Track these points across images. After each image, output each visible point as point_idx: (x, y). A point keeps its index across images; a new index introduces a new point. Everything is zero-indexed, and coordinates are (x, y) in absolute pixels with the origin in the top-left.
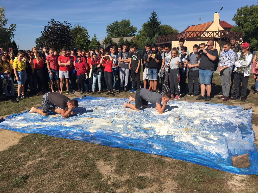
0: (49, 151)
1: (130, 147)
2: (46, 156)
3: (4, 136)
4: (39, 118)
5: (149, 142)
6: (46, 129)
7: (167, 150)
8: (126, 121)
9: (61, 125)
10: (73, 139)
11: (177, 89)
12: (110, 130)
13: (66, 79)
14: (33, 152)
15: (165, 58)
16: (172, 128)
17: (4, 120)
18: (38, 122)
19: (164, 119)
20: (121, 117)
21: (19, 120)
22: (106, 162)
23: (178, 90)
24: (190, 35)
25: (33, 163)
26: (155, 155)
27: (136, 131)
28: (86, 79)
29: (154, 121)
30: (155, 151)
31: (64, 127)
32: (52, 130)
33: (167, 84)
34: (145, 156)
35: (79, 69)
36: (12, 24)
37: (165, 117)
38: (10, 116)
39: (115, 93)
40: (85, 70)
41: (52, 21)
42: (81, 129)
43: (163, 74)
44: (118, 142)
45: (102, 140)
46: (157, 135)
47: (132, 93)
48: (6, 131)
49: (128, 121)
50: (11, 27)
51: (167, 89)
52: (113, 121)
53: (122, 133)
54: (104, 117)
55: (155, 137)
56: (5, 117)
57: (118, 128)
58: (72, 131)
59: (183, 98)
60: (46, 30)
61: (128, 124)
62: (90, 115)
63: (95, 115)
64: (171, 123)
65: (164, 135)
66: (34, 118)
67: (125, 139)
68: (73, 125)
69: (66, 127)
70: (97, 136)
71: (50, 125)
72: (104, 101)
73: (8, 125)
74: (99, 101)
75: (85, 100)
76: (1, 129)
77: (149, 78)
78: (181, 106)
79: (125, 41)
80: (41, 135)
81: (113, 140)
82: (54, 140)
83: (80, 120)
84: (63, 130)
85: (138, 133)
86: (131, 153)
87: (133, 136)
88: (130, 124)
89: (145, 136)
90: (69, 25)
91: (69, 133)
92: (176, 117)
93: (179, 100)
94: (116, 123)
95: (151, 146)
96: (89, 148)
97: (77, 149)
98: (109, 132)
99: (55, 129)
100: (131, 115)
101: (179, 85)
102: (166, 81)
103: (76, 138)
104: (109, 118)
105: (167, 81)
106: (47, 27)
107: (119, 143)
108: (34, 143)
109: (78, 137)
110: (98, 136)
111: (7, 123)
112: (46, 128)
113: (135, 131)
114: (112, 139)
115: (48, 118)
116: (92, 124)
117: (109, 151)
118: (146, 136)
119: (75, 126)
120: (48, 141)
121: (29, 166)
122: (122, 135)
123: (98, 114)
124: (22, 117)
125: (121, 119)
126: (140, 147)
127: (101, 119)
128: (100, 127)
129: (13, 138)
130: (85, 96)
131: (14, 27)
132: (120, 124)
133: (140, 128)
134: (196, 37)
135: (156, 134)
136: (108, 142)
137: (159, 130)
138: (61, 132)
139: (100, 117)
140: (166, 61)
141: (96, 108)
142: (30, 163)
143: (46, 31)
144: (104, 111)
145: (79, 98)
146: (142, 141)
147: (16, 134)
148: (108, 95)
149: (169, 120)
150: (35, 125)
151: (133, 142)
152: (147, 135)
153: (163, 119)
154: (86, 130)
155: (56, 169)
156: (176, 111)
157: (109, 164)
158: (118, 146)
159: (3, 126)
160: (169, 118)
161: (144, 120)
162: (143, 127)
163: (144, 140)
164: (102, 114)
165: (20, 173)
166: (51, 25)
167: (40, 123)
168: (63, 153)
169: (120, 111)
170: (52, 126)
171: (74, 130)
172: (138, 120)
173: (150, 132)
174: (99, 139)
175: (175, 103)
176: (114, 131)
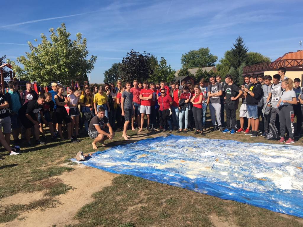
0: (149, 196)
1: (248, 201)
2: (147, 202)
3: (94, 176)
4: (126, 157)
5: (271, 197)
6: (138, 171)
7: (300, 209)
8: (230, 168)
9: (152, 167)
10: (172, 185)
11: (289, 130)
12: (214, 178)
13: (148, 115)
14: (131, 197)
15: (272, 90)
16: (297, 181)
17: (90, 157)
18: (125, 161)
19: (280, 169)
20: (222, 162)
21: (105, 158)
22: (221, 218)
23: (292, 132)
24: (289, 63)
25: (135, 209)
26: (285, 215)
27: (248, 182)
28: (169, 115)
29: (267, 170)
30: (284, 210)
31: (156, 169)
32: (144, 172)
33: (274, 123)
34: (271, 214)
35: (162, 104)
36: (93, 56)
37: (282, 166)
38: (95, 153)
39: (204, 133)
40: (169, 105)
41: (132, 52)
42: (177, 173)
43: (269, 111)
44: (228, 194)
45: (208, 189)
46: (279, 189)
47: (225, 134)
48: (95, 170)
49: (232, 167)
50: (92, 59)
51: (274, 129)
52: (213, 166)
53: (230, 183)
54: (200, 160)
55: (277, 191)
56: (91, 155)
57: (222, 176)
58: (168, 175)
59: (297, 143)
60: (125, 61)
61: (233, 171)
62: (183, 157)
63: (188, 158)
64: (292, 174)
65: (288, 189)
66: (120, 157)
67: (236, 190)
68: (166, 168)
69: (158, 169)
70: (199, 184)
71: (140, 166)
72: (194, 142)
73: (96, 163)
74: (187, 141)
75: (171, 139)
76: (90, 167)
77: (247, 115)
78: (299, 152)
79: (203, 72)
80: (134, 178)
81: (222, 191)
82: (149, 184)
83: (171, 162)
84: (156, 173)
85: (251, 184)
86: (250, 209)
87: (245, 187)
88: (236, 172)
89: (261, 188)
90: (148, 55)
91: (165, 178)
92: (296, 167)
93: (293, 145)
94: (217, 169)
95: (276, 203)
96: (194, 197)
97: (181, 197)
98: (213, 179)
99: (147, 171)
100: (233, 160)
101: (292, 125)
102: (273, 120)
103: (175, 184)
104: (206, 162)
105: (275, 120)
106: (126, 58)
107: (231, 195)
108: (129, 186)
109: (177, 183)
110: (201, 183)
111: (94, 161)
112: (136, 169)
113: (246, 181)
114: (220, 190)
115: (135, 158)
116: (188, 168)
117: (221, 204)
118: (263, 189)
119: (169, 169)
120: (143, 185)
121: (132, 212)
122: (231, 185)
123: (192, 157)
124: (107, 155)
125: (222, 165)
126: (261, 202)
127: (197, 162)
128: (200, 173)
129: (105, 179)
130: (170, 135)
131: (94, 59)
132: (224, 171)
133: (251, 178)
134: (297, 66)
135: (276, 187)
136: (215, 192)
137: (279, 183)
138: (155, 175)
139: (196, 160)
140: (273, 95)
141: (187, 150)
142: (131, 208)
143: (124, 63)
144: (199, 154)
145: (163, 137)
146: (261, 195)
147: (106, 174)
148: (196, 134)
149: (287, 169)
150: (123, 165)
151: (248, 195)
152: (265, 188)
153: (279, 167)
154: (184, 175)
155: (163, 219)
156: (294, 158)
157: (226, 221)
158: (231, 199)
159: (91, 164)
160: (287, 168)
161: (254, 167)
162: (255, 177)
163: (264, 194)
164: (196, 156)
165: (124, 219)
166: (130, 56)
167: (128, 163)
168: (164, 200)
169: (218, 155)
170: (142, 167)
171: (169, 174)
172: (246, 167)
173: (267, 184)
174: (204, 187)
175: (288, 148)
176: (219, 179)
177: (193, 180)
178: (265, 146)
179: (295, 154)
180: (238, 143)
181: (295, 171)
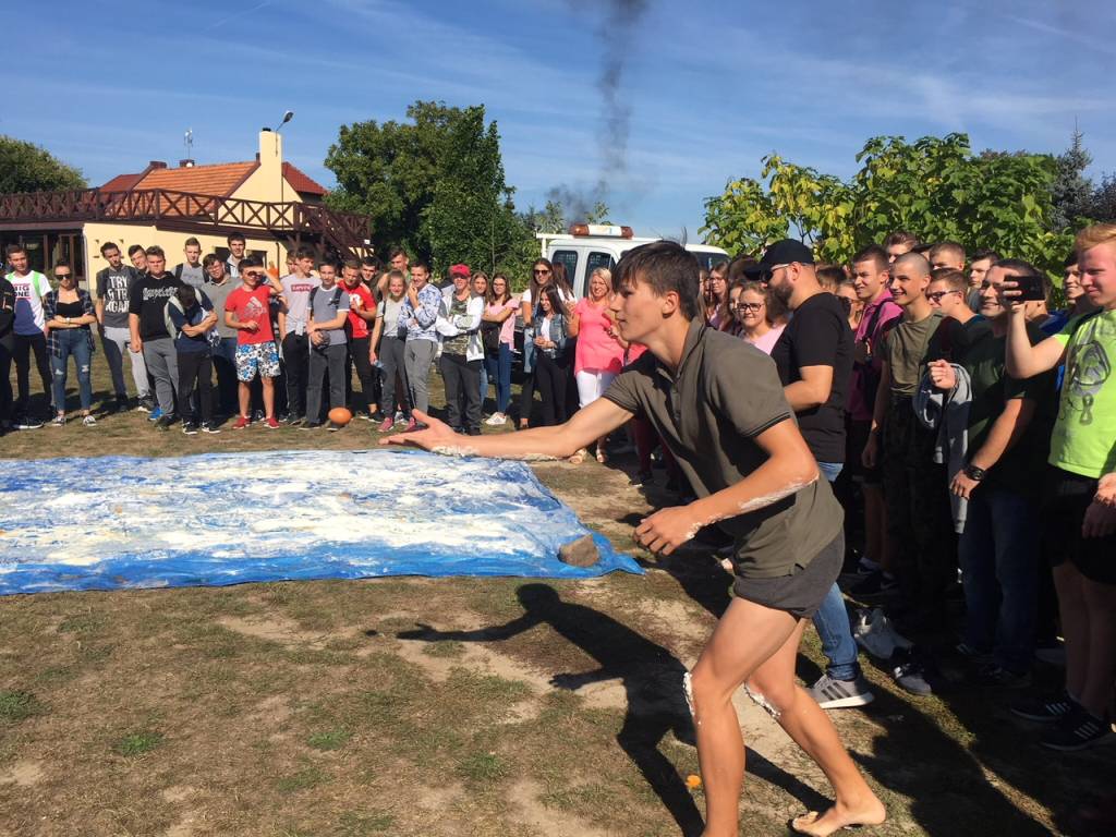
5: (327, 557)
10: (36, 591)
12: (157, 550)
20: (139, 513)
22: (247, 618)
24: (173, 205)
26: (376, 579)
29: (278, 512)
34: (351, 584)
37: (303, 497)
42: (18, 563)
44: (226, 573)
45: (164, 577)
53: (210, 553)
54: (60, 520)
55: (332, 545)
57: (173, 543)
64: (338, 511)
70: (126, 571)
81: (203, 572)
87: (254, 553)
92: (339, 495)
94: (140, 530)
95: (345, 564)
98: (156, 554)
100: (170, 504)
103: (42, 588)
107: (234, 574)
110: (129, 569)
114: (197, 570)
117: (226, 595)
122: (215, 555)
123: (19, 517)
125: (147, 519)
126: (315, 570)
127: (58, 526)
128: (99, 548)
134: (197, 215)
135: (324, 538)
136: (188, 577)
144: (35, 504)
146: (303, 559)
149: (321, 503)
151: (273, 565)
154: (50, 563)
157: (264, 621)
158: (240, 581)
160: (319, 500)
163: (309, 556)
164: (35, 513)
174: (146, 575)
175: (291, 458)
176: (174, 551)
177: (94, 567)
178: (225, 459)
179: (318, 469)
180: (140, 462)
181: (340, 502)
